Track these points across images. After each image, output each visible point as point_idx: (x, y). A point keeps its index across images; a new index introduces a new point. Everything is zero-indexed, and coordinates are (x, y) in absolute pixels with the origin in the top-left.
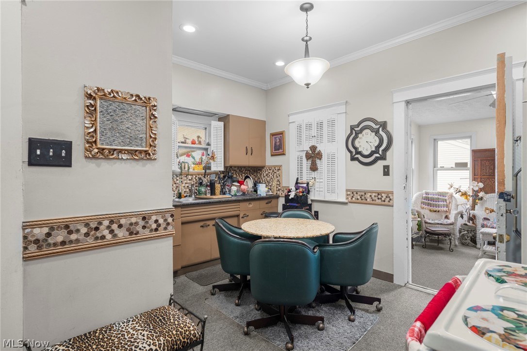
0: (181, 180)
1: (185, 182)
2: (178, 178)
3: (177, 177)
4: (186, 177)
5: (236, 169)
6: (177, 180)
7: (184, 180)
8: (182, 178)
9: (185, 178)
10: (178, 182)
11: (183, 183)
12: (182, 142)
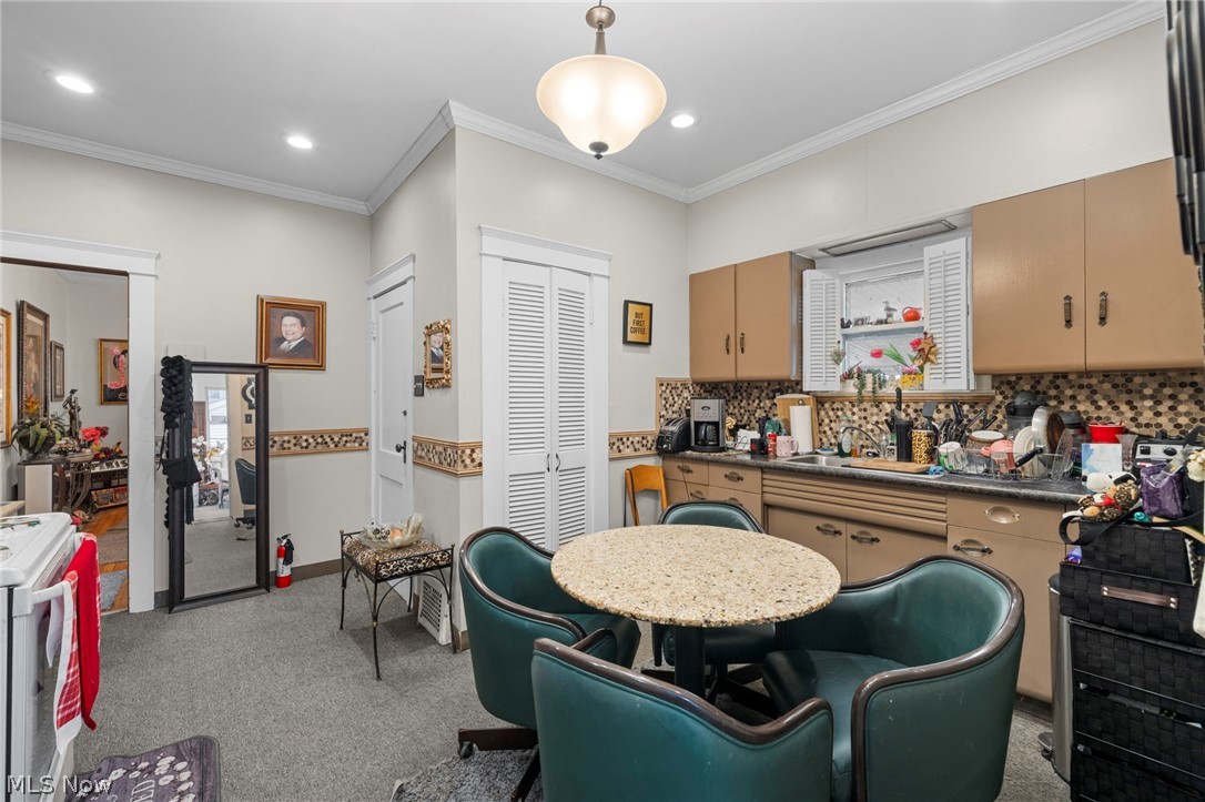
0: (863, 414)
1: (875, 418)
2: (855, 410)
3: (853, 406)
4: (877, 406)
5: (1094, 381)
6: (853, 414)
7: (872, 415)
8: (865, 410)
9: (875, 410)
10: (856, 418)
11: (868, 422)
12: (880, 322)
